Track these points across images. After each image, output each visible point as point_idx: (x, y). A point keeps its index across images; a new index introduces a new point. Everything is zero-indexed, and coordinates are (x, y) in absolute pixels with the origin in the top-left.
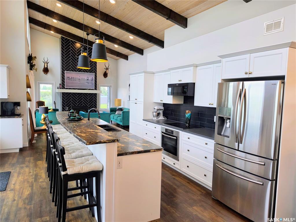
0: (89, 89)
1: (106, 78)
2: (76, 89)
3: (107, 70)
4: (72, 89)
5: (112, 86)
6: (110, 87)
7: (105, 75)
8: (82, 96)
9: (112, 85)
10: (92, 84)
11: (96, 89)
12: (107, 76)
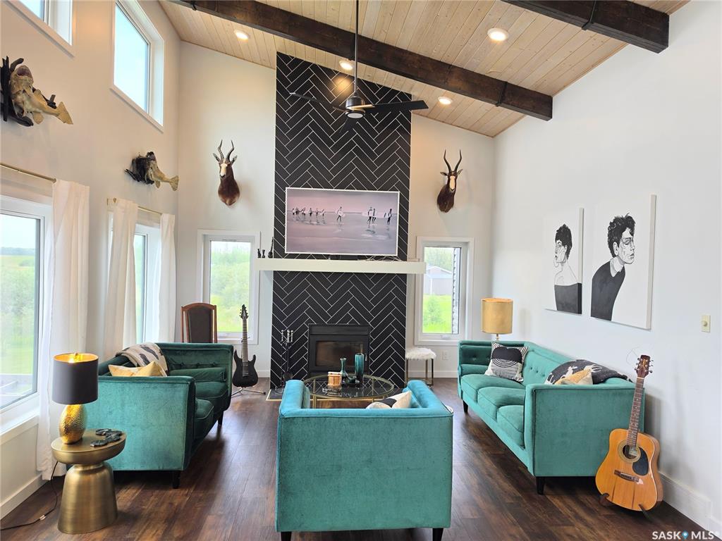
0: (378, 258)
1: (447, 211)
2: (327, 257)
3: (452, 178)
4: (311, 257)
5: (471, 245)
6: (463, 246)
7: (445, 200)
8: (349, 285)
9: (471, 240)
10: (390, 237)
11: (402, 256)
12: (451, 204)
